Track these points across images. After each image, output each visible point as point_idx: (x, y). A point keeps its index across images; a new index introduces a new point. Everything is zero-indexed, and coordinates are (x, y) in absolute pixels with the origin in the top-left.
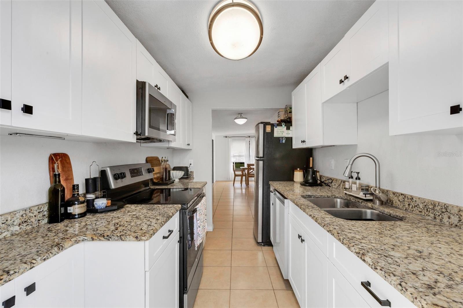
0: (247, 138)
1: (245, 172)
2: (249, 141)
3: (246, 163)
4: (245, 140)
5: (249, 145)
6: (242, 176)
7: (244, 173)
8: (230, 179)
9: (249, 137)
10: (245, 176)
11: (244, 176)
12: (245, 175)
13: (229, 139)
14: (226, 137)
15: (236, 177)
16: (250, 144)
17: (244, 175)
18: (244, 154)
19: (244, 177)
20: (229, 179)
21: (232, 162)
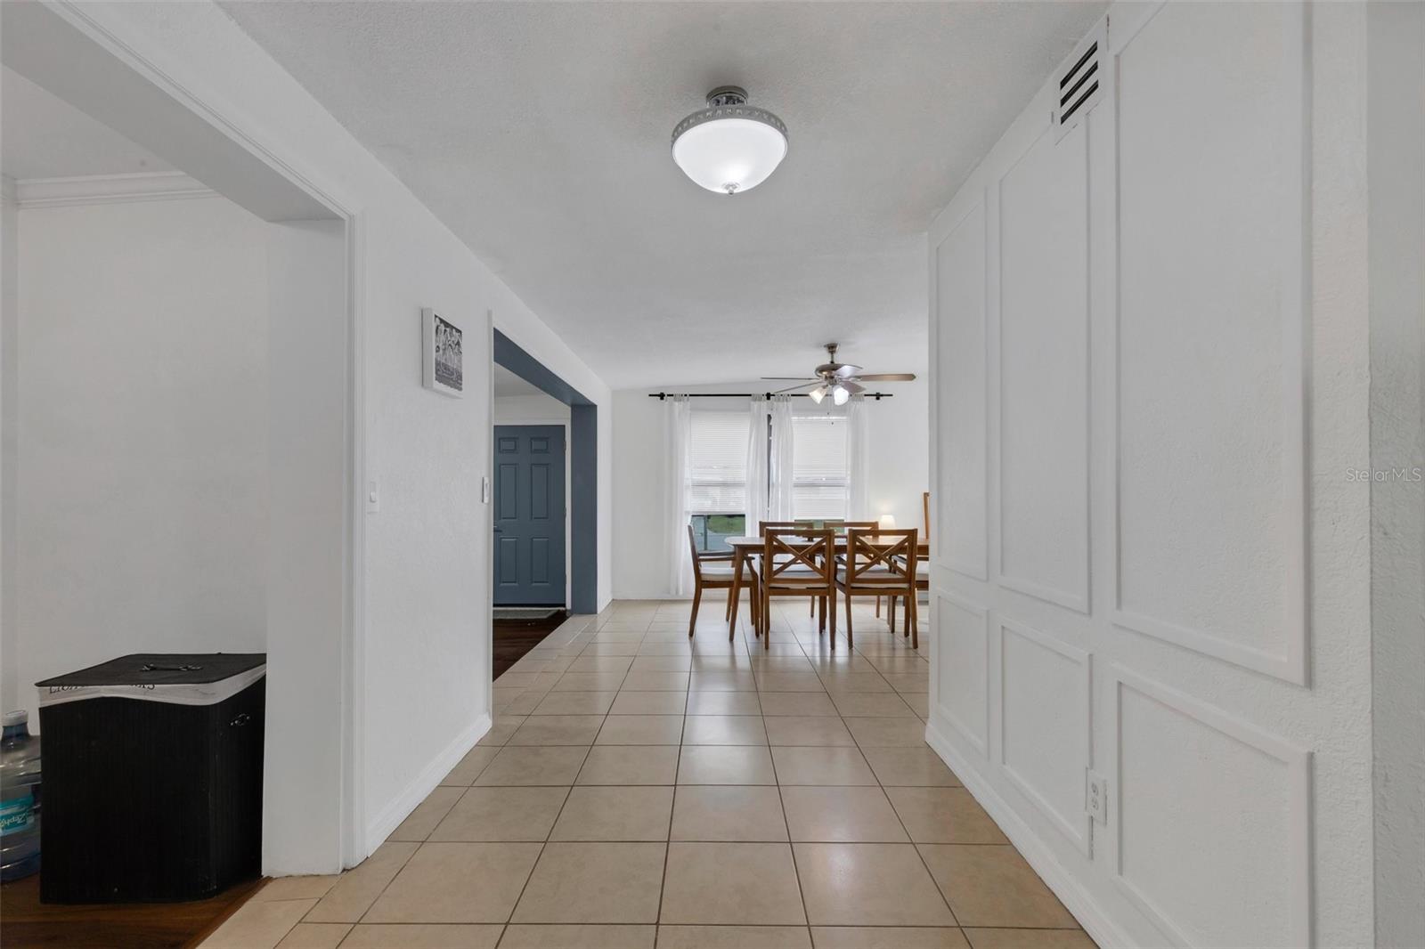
0: (760, 400)
1: (750, 565)
2: (769, 417)
3: (753, 515)
4: (749, 409)
5: (770, 434)
6: (734, 585)
7: (745, 566)
8: (677, 592)
9: (769, 396)
10: (752, 584)
11: (745, 584)
12: (750, 578)
13: (677, 404)
14: (662, 396)
15: (704, 591)
16: (770, 428)
17: (744, 578)
18: (743, 475)
19: (745, 592)
20: (673, 592)
21: (687, 513)
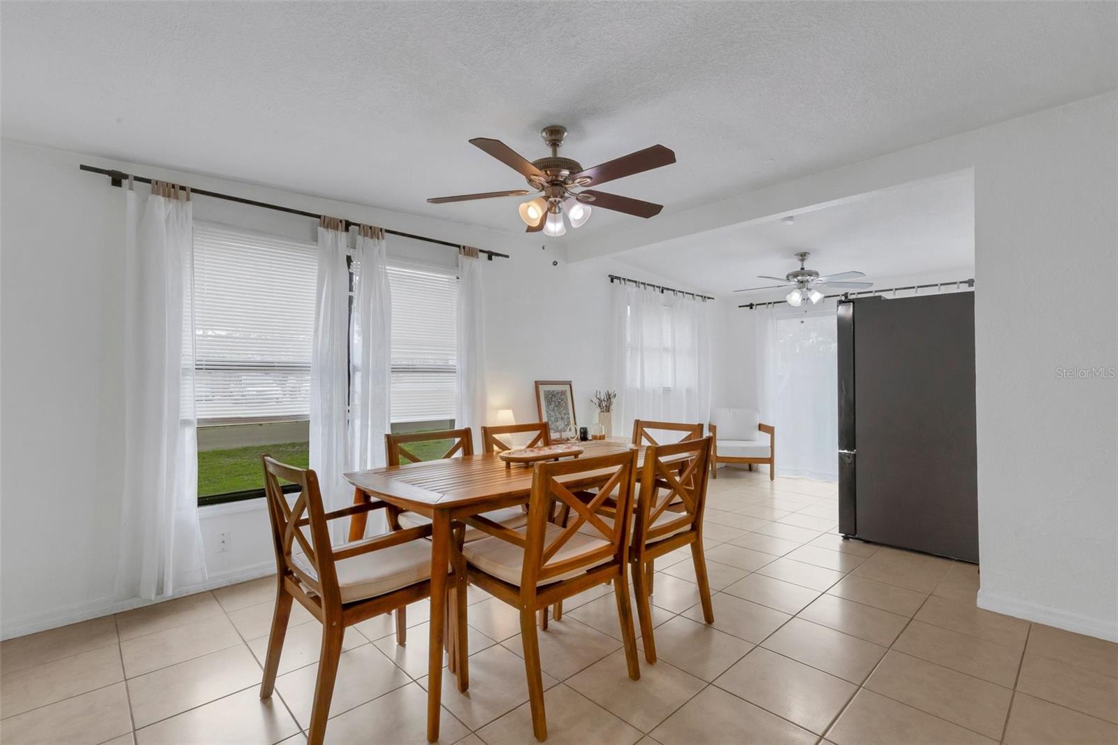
21: (186, 423)
